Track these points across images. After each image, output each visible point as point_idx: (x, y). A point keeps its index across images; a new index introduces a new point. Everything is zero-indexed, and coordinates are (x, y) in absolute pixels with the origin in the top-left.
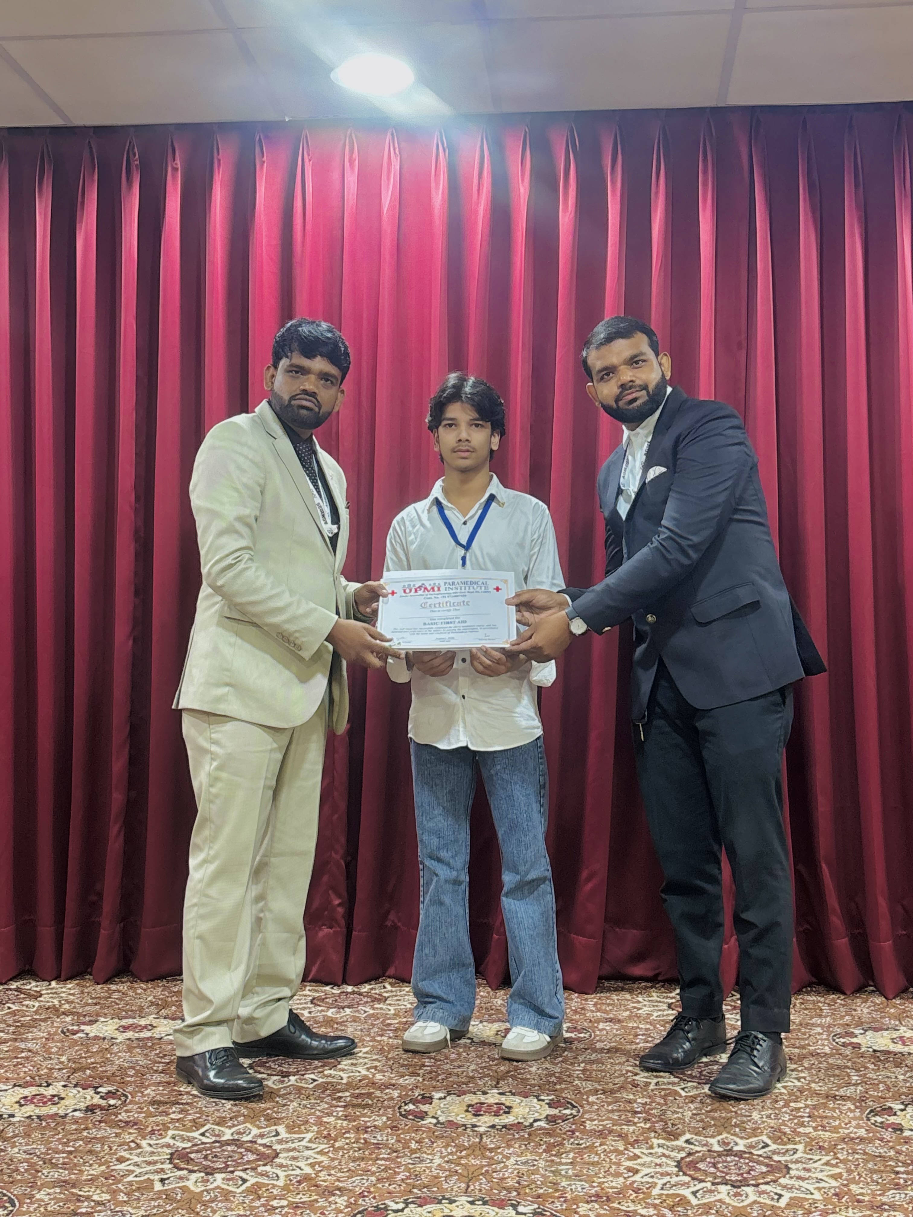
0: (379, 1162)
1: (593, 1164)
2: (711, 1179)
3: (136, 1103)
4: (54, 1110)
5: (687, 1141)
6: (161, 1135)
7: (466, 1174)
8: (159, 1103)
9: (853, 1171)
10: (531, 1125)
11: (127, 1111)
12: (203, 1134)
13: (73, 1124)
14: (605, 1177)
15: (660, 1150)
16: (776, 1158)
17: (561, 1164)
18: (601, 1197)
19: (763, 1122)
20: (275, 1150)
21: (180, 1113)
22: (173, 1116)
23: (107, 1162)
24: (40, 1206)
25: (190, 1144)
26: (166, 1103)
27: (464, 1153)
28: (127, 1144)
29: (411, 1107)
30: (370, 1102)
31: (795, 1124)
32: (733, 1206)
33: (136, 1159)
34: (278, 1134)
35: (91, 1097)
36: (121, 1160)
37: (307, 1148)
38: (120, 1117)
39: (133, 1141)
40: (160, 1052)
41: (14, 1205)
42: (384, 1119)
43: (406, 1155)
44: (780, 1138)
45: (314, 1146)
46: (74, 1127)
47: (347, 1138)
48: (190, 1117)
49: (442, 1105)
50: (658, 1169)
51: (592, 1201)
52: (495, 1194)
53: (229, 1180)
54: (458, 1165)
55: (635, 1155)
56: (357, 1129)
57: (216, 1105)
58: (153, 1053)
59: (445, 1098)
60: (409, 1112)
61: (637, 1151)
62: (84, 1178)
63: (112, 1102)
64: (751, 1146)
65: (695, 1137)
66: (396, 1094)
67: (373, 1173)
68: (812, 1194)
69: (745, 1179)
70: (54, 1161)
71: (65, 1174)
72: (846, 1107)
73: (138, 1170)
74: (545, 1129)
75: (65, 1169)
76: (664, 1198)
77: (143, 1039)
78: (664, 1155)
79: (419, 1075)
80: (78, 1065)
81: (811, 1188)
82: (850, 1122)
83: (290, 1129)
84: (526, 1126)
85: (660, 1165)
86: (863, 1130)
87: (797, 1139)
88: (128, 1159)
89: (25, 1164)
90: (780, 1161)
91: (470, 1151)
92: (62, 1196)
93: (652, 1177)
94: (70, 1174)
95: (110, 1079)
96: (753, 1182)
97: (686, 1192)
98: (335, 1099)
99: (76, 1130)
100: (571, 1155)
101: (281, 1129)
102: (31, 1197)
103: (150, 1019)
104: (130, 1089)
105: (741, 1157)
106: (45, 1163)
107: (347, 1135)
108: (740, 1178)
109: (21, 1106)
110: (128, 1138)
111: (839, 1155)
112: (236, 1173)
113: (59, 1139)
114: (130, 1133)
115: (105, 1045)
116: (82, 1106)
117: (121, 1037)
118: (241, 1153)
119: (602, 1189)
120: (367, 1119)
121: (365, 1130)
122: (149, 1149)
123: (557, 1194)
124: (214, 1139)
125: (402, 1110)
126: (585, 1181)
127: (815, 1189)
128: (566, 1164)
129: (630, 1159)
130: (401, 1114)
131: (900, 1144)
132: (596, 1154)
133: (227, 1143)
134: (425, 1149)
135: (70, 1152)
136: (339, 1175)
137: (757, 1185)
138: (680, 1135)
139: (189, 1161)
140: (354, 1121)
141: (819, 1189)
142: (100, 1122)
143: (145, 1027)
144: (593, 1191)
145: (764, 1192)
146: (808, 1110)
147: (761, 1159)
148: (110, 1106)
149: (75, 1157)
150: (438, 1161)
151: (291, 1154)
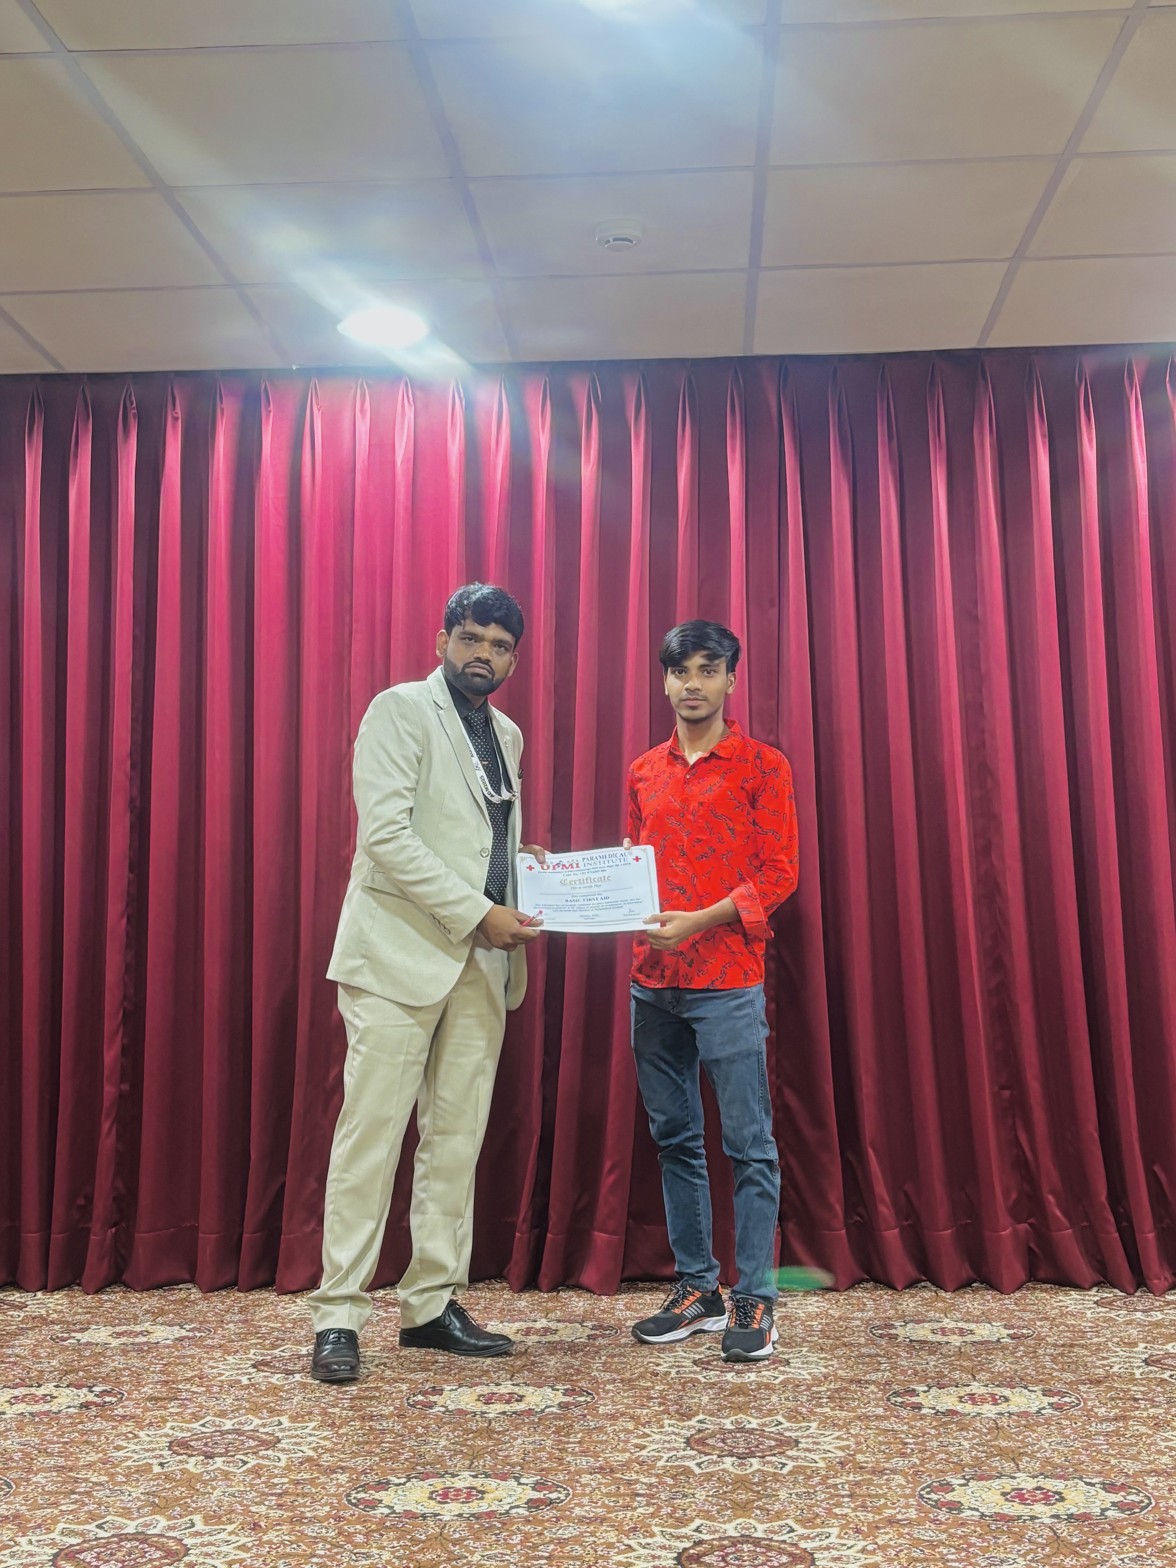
0: (384, 1445)
1: (601, 1442)
2: (718, 1452)
3: (132, 1400)
4: (47, 1407)
5: (700, 1422)
6: (159, 1426)
7: (471, 1452)
8: (156, 1399)
9: (861, 1443)
10: (543, 1411)
11: (123, 1407)
12: (203, 1425)
13: (67, 1418)
14: (611, 1452)
15: (671, 1429)
16: (787, 1434)
17: (569, 1443)
18: (605, 1469)
19: (781, 1404)
20: (278, 1437)
21: (178, 1407)
22: (172, 1410)
23: (103, 1450)
24: (37, 1487)
25: (189, 1434)
26: (165, 1399)
27: (471, 1436)
28: (125, 1434)
29: (420, 1398)
30: (378, 1394)
31: (814, 1405)
32: (735, 1474)
33: (134, 1447)
34: (280, 1423)
35: (85, 1395)
36: (118, 1448)
37: (311, 1435)
38: (116, 1412)
39: (130, 1432)
40: (158, 1355)
41: (10, 1487)
42: (392, 1408)
43: (411, 1439)
44: (795, 1417)
45: (317, 1433)
46: (69, 1421)
47: (352, 1426)
48: (190, 1411)
49: (452, 1396)
50: (667, 1445)
51: (595, 1473)
52: (499, 1469)
53: (228, 1462)
54: (464, 1445)
55: (644, 1433)
56: (363, 1418)
57: (217, 1400)
58: (150, 1355)
59: (456, 1390)
60: (417, 1403)
61: (647, 1431)
62: (81, 1464)
63: (108, 1399)
64: (764, 1425)
65: (708, 1418)
66: (404, 1387)
67: (377, 1455)
68: (816, 1462)
69: (752, 1452)
70: (49, 1450)
71: (61, 1461)
72: (869, 1390)
73: (136, 1457)
74: (556, 1414)
75: (61, 1457)
76: (668, 1468)
77: (139, 1344)
78: (674, 1433)
79: (431, 1370)
80: (70, 1368)
81: (816, 1457)
82: (869, 1402)
83: (293, 1419)
84: (537, 1412)
85: (669, 1442)
86: (881, 1409)
87: (812, 1418)
88: (126, 1448)
89: (19, 1454)
90: (790, 1437)
91: (476, 1434)
92: (59, 1479)
93: (659, 1452)
94: (66, 1461)
95: (105, 1380)
96: (760, 1454)
97: (691, 1464)
98: (341, 1392)
99: (71, 1423)
100: (580, 1435)
101: (285, 1420)
102: (28, 1480)
103: (147, 1326)
104: (126, 1388)
105: (752, 1434)
106: (40, 1452)
107: (353, 1423)
108: (747, 1451)
109: (12, 1404)
110: (124, 1429)
111: (852, 1431)
112: (237, 1457)
113: (53, 1432)
114: (127, 1426)
115: (99, 1350)
116: (76, 1403)
117: (115, 1343)
118: (242, 1440)
119: (607, 1462)
120: (374, 1409)
121: (371, 1418)
122: (148, 1439)
123: (560, 1468)
124: (214, 1429)
125: (410, 1401)
126: (591, 1457)
127: (820, 1458)
128: (574, 1443)
129: (638, 1437)
130: (409, 1404)
131: (916, 1420)
132: (606, 1433)
133: (228, 1432)
134: (431, 1433)
135: (66, 1443)
136: (342, 1456)
137: (763, 1457)
138: (694, 1416)
139: (188, 1447)
140: (360, 1411)
141: (824, 1459)
142: (96, 1417)
143: (141, 1333)
144: (598, 1465)
145: (768, 1462)
146: (829, 1393)
147: (772, 1435)
148: (105, 1403)
149: (71, 1447)
150: (443, 1442)
151: (294, 1440)
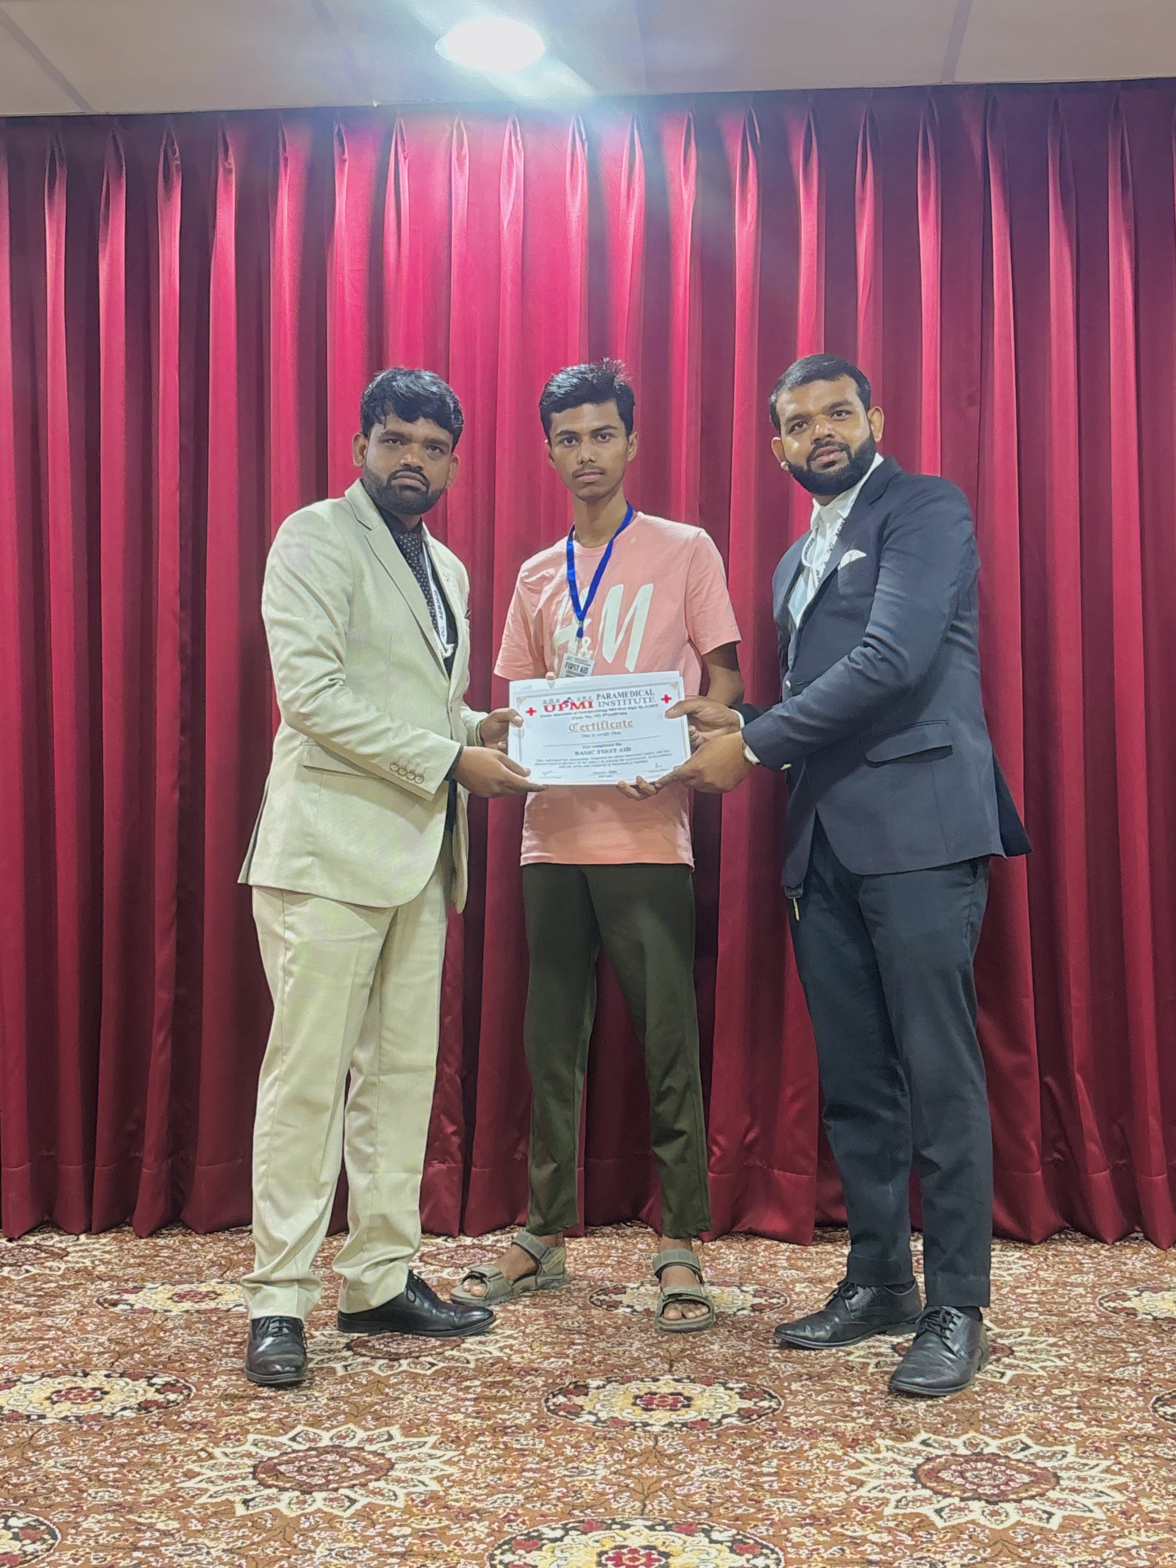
0: (526, 1474)
1: (804, 1474)
2: (958, 1493)
3: (203, 1398)
4: (96, 1408)
5: (924, 1443)
6: (238, 1440)
7: (640, 1489)
8: (234, 1397)
9: (1141, 1480)
10: (719, 1422)
11: (192, 1409)
12: (293, 1439)
13: (123, 1426)
14: (822, 1491)
15: (890, 1455)
17: (762, 1474)
19: (1020, 1416)
20: (389, 1459)
21: (261, 1410)
22: (252, 1415)
23: (171, 1478)
24: (89, 1537)
25: (277, 1453)
26: (242, 1397)
27: (635, 1461)
28: (196, 1453)
29: (561, 1399)
30: (508, 1393)
33: (209, 1473)
34: (391, 1437)
35: (143, 1391)
36: (190, 1475)
37: (431, 1456)
38: (183, 1417)
39: (202, 1450)
40: (229, 1329)
41: (53, 1538)
42: (528, 1415)
43: (560, 1465)
45: (439, 1453)
46: (125, 1431)
47: (481, 1442)
48: (275, 1416)
49: (601, 1397)
50: (890, 1480)
52: (680, 1516)
53: (332, 1500)
54: (629, 1477)
55: (856, 1462)
56: (494, 1430)
57: (308, 1399)
58: (220, 1330)
59: (604, 1387)
60: (559, 1407)
61: (859, 1457)
62: (143, 1499)
63: (172, 1397)
65: (933, 1437)
66: (540, 1382)
67: (520, 1490)
68: (1091, 1511)
70: (102, 1477)
71: (118, 1495)
72: (1125, 1394)
73: (213, 1489)
74: (737, 1427)
75: (117, 1488)
76: (900, 1518)
77: (205, 1312)
78: (895, 1461)
79: (567, 1356)
80: (123, 1348)
81: (1089, 1503)
82: (1132, 1415)
83: (407, 1430)
84: (712, 1424)
85: (891, 1475)
88: (198, 1474)
89: (65, 1482)
91: (642, 1459)
92: (117, 1524)
93: (882, 1491)
94: (124, 1494)
95: (167, 1366)
98: (461, 1390)
99: (128, 1435)
100: (776, 1462)
101: (395, 1431)
102: (77, 1526)
103: (213, 1285)
104: (194, 1379)
105: (995, 1463)
106: (90, 1480)
107: (481, 1438)
109: (54, 1403)
110: (196, 1445)
112: (341, 1491)
113: (106, 1447)
114: (198, 1439)
115: (157, 1320)
116: (133, 1402)
117: (176, 1309)
118: (345, 1464)
119: (819, 1507)
120: (505, 1416)
121: (504, 1431)
122: (225, 1460)
123: (760, 1516)
124: (308, 1445)
125: (550, 1403)
126: (796, 1497)
127: (1095, 1504)
128: (769, 1474)
129: (851, 1467)
130: (549, 1410)
132: (807, 1461)
133: (326, 1451)
134: (583, 1456)
135: (123, 1465)
136: (476, 1492)
138: (913, 1434)
139: (278, 1475)
140: (489, 1419)
141: (1100, 1505)
142: (158, 1424)
143: (207, 1295)
144: (807, 1511)
146: (1076, 1399)
148: (169, 1402)
149: (129, 1472)
150: (601, 1471)
151: (410, 1464)
